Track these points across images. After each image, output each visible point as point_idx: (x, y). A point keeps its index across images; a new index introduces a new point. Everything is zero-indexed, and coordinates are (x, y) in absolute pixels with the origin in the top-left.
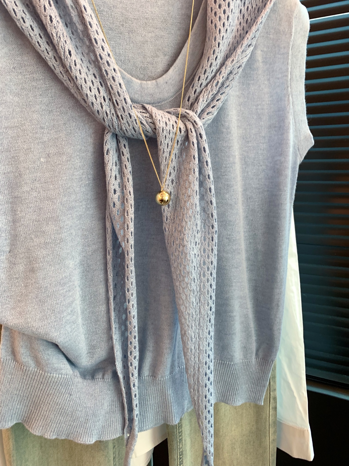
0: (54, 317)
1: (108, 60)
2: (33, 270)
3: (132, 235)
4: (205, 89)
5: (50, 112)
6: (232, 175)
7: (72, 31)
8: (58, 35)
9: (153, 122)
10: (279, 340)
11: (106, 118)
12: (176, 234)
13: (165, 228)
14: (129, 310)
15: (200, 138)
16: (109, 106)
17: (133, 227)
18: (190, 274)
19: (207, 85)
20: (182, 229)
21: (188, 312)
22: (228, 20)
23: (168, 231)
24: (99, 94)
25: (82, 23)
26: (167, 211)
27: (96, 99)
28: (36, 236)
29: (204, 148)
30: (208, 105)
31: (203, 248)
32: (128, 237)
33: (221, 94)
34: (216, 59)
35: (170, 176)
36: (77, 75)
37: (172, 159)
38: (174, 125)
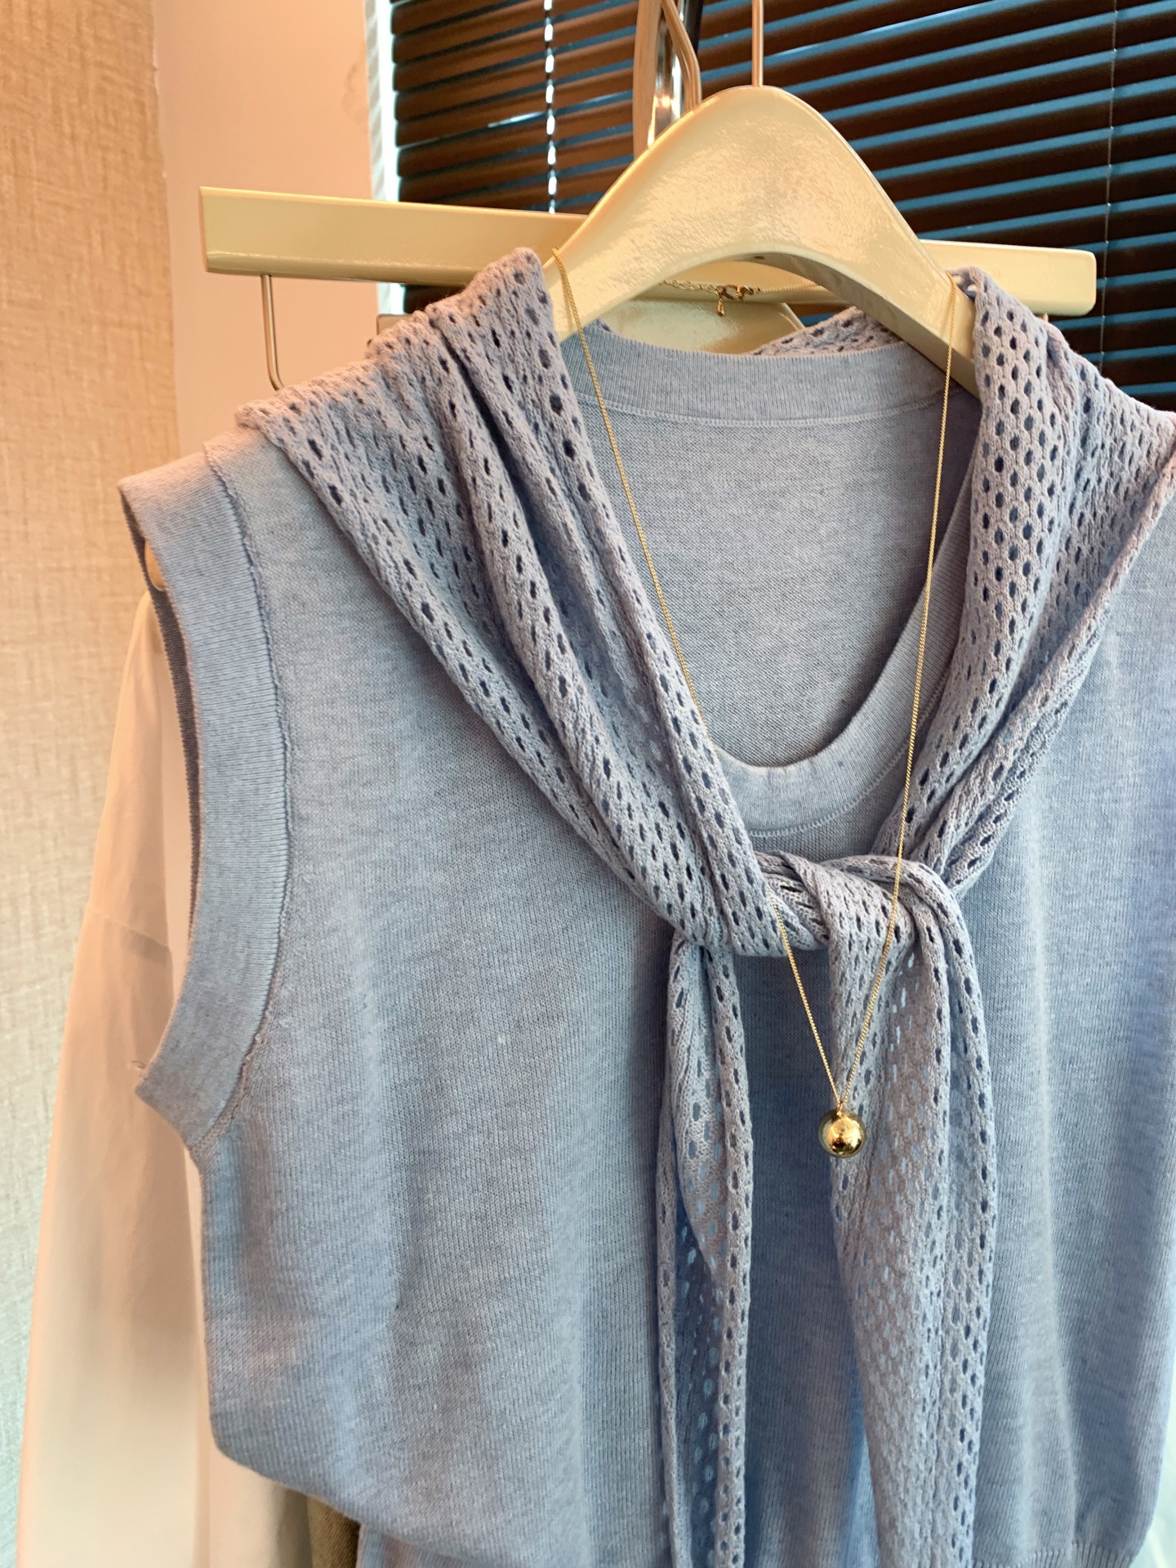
0: (523, 1500)
1: (708, 771)
2: (466, 1363)
3: (746, 1245)
4: (962, 784)
5: (528, 901)
6: (1025, 1006)
7: (603, 688)
8: (579, 730)
9: (819, 919)
11: (688, 920)
12: (873, 1233)
13: (837, 1208)
14: (724, 1454)
15: (955, 953)
16: (700, 889)
17: (751, 1222)
18: (916, 1355)
19: (966, 774)
20: (898, 1224)
21: (905, 1463)
22: (1036, 588)
23: (848, 1219)
24: (675, 862)
25: (637, 670)
26: (846, 1167)
27: (667, 875)
28: (477, 1262)
29: (967, 981)
30: (969, 838)
31: (954, 1268)
32: (736, 1253)
33: (1007, 799)
34: (997, 705)
35: (861, 1063)
36: (623, 821)
37: (871, 1017)
38: (881, 921)
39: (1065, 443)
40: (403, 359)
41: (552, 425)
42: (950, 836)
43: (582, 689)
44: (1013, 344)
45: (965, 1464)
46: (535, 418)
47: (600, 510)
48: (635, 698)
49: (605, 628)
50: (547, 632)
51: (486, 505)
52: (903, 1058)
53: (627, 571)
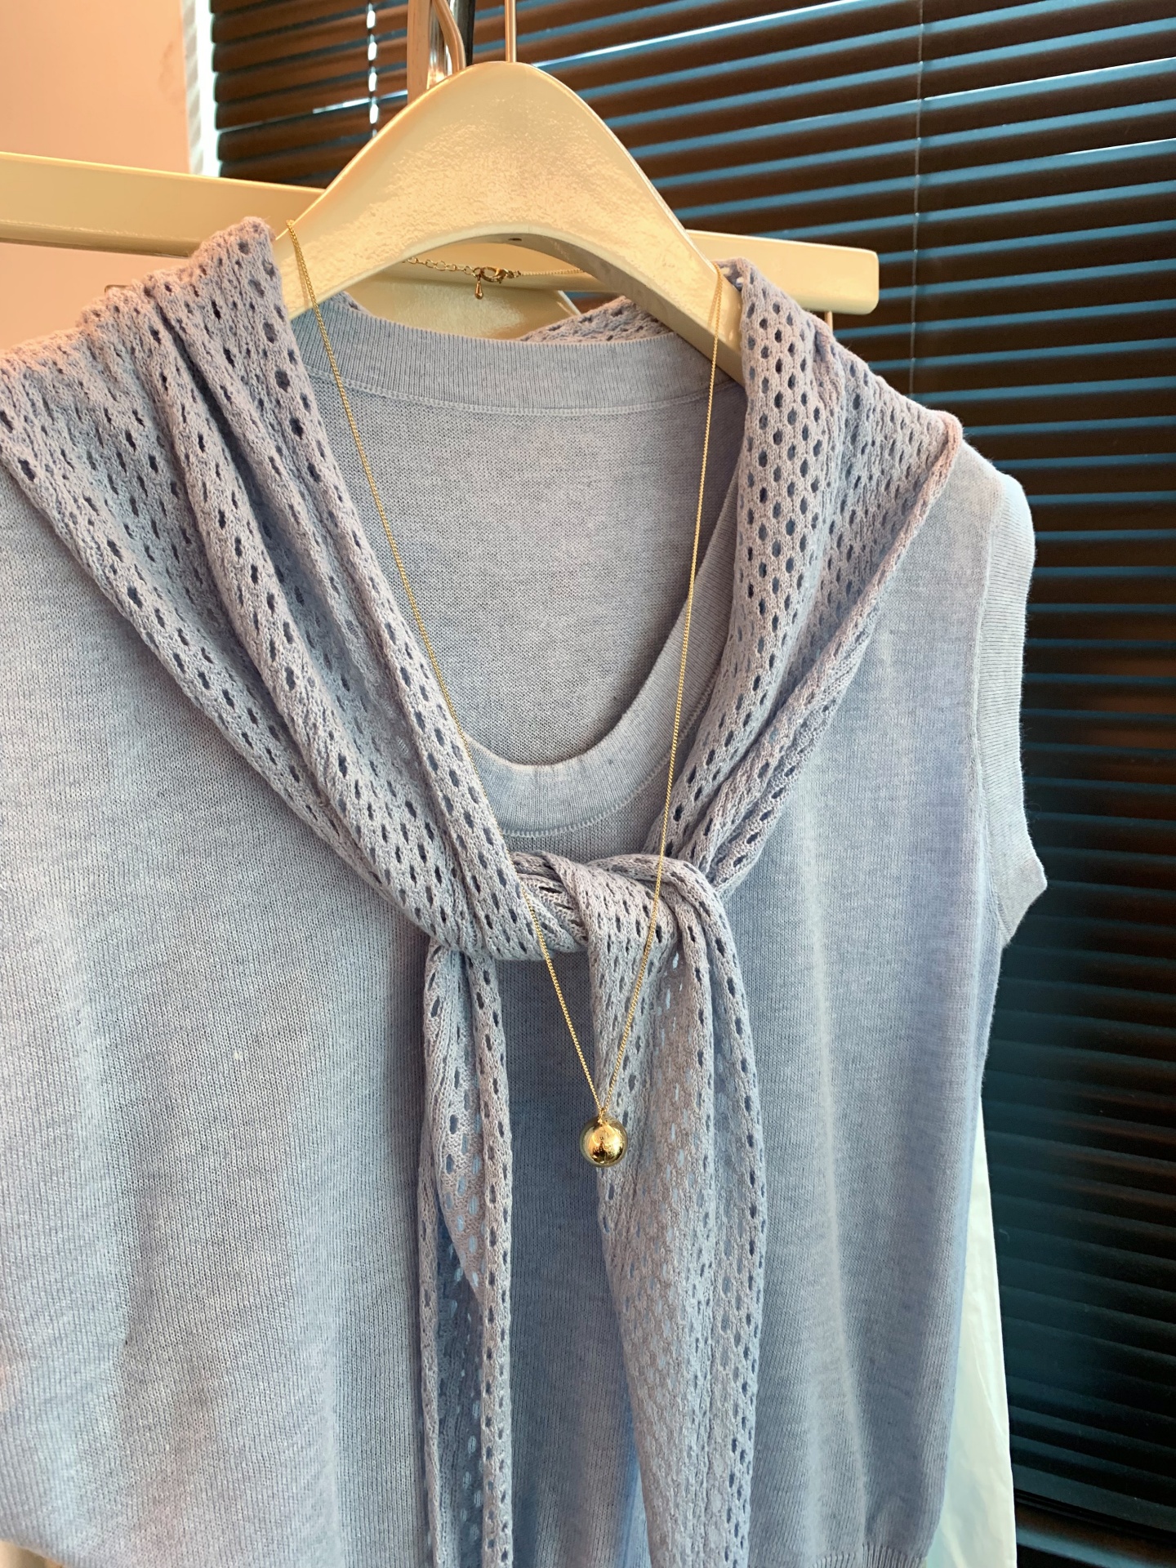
0: (265, 1540)
1: (455, 768)
2: (201, 1400)
3: (505, 1261)
4: (729, 782)
7: (344, 680)
8: (310, 724)
9: (578, 920)
10: (941, 1491)
11: (439, 925)
12: (639, 1243)
13: (604, 1219)
14: (491, 1478)
15: (717, 952)
16: (451, 892)
17: (510, 1237)
18: (684, 1366)
19: (733, 771)
20: (663, 1234)
22: (799, 585)
23: (615, 1230)
24: (423, 865)
25: (379, 662)
26: (612, 1177)
27: (413, 878)
29: (730, 981)
30: (735, 837)
31: (723, 1276)
32: (494, 1269)
33: (775, 797)
34: (762, 702)
35: (624, 1068)
36: (362, 822)
37: (634, 1018)
38: (642, 921)
39: (830, 438)
40: (111, 328)
41: (278, 402)
42: (715, 834)
43: (313, 682)
44: (778, 336)
45: (738, 1474)
46: (259, 394)
47: (331, 491)
48: (377, 691)
49: (341, 617)
50: (271, 619)
51: (200, 484)
52: (667, 1062)
53: (363, 557)
